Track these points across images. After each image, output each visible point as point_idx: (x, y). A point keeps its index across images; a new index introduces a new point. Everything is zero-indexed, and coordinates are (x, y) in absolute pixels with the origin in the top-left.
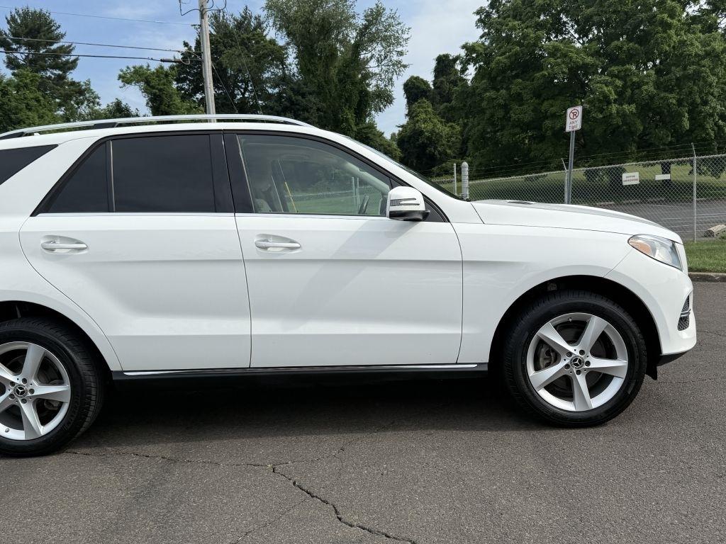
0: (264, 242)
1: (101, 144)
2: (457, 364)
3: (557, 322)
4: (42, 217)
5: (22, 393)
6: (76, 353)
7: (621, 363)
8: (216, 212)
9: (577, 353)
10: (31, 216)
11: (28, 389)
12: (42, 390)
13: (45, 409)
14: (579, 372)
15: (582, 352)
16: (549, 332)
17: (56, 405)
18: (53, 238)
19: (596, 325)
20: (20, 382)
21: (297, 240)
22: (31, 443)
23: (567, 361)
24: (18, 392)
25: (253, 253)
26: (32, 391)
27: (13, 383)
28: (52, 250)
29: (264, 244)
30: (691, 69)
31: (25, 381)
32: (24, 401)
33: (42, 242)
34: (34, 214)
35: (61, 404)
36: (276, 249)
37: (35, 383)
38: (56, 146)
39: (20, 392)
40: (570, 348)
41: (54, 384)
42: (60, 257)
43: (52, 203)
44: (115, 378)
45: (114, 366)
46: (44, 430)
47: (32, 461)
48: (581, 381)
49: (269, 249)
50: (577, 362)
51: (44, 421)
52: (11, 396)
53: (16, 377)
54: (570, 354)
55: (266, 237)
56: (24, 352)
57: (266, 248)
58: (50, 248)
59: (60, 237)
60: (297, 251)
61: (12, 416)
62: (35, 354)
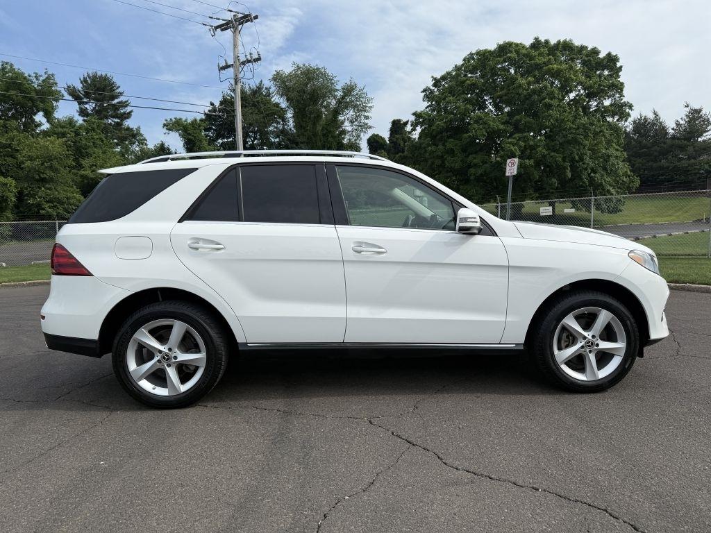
0: (359, 247)
1: (234, 169)
2: (500, 344)
3: (576, 314)
4: (187, 223)
5: (168, 359)
6: (210, 327)
7: (620, 345)
8: (321, 223)
9: (590, 337)
10: (179, 222)
11: (173, 356)
12: (184, 357)
13: (185, 372)
14: (590, 352)
15: (593, 337)
16: (570, 322)
17: (192, 368)
18: (197, 240)
19: (604, 317)
20: (166, 351)
21: (381, 246)
22: (172, 399)
23: (583, 343)
24: (164, 358)
25: (350, 255)
26: (176, 358)
27: (160, 352)
28: (197, 249)
29: (359, 249)
30: (570, 137)
31: (170, 349)
32: (169, 365)
33: (189, 242)
34: (180, 221)
35: (197, 368)
36: (368, 254)
37: (176, 350)
38: (197, 169)
39: (166, 358)
40: (585, 334)
41: (192, 353)
42: (204, 254)
43: (193, 213)
44: (240, 348)
45: (240, 339)
46: (184, 388)
47: (175, 412)
48: (592, 357)
49: (363, 253)
50: (590, 344)
51: (183, 381)
52: (159, 361)
53: (164, 346)
54: (585, 338)
55: (360, 244)
56: (170, 327)
57: (360, 252)
58: (195, 245)
59: (203, 239)
60: (384, 255)
61: (158, 377)
62: (179, 328)
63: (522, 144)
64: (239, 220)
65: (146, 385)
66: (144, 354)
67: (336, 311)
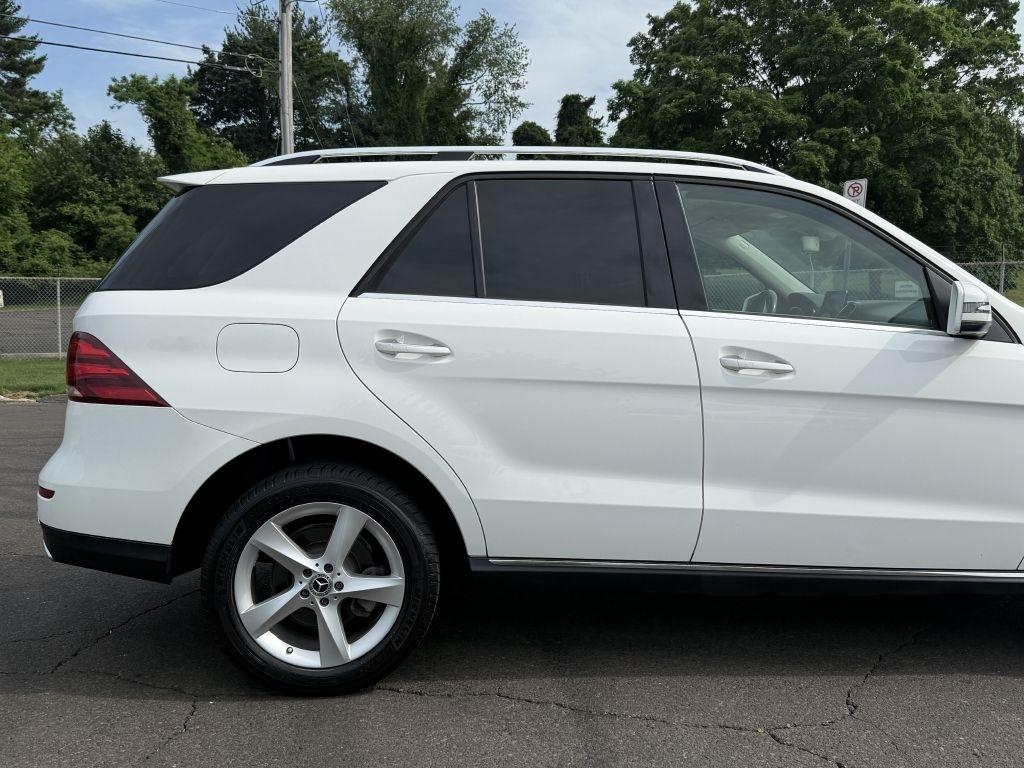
0: (735, 357)
1: (461, 185)
2: (1017, 571)
4: (368, 299)
5: (324, 588)
6: (419, 524)
8: (647, 305)
10: (350, 295)
11: (335, 581)
12: (356, 584)
13: (356, 617)
17: (369, 608)
18: (393, 335)
20: (320, 570)
21: (788, 360)
22: (330, 673)
24: (316, 586)
25: (717, 377)
26: (340, 586)
27: (308, 572)
28: (393, 354)
29: (735, 362)
31: (328, 568)
32: (325, 602)
33: (377, 339)
34: (354, 293)
35: (380, 609)
36: (753, 374)
37: (342, 569)
38: (384, 183)
39: (321, 586)
41: (369, 574)
42: (408, 365)
43: (379, 278)
44: (474, 568)
45: (474, 547)
46: (355, 650)
47: (338, 703)
49: (742, 371)
51: (352, 635)
52: (304, 593)
53: (315, 561)
55: (736, 351)
56: (330, 521)
57: (735, 369)
58: (390, 347)
59: (406, 333)
60: (788, 377)
61: (300, 627)
62: (349, 522)
63: (832, 152)
64: (475, 293)
65: (273, 644)
66: (272, 577)
67: (681, 495)
